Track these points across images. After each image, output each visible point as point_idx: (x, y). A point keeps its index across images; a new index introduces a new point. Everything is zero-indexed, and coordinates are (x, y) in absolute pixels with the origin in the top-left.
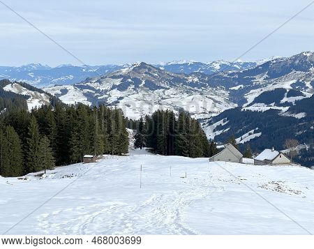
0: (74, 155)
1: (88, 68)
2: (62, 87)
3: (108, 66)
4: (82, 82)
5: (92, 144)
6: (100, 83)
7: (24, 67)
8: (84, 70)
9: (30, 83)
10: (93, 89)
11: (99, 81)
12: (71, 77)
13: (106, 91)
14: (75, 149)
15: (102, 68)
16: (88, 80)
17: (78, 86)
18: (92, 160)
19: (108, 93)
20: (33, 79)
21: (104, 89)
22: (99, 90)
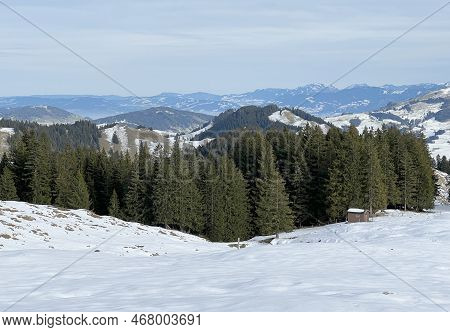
0: (333, 208)
1: (391, 88)
2: (353, 116)
3: (422, 85)
4: (381, 109)
5: (364, 190)
6: (409, 109)
7: (300, 88)
8: (385, 92)
9: (308, 111)
10: (397, 118)
11: (407, 108)
12: (366, 102)
13: (418, 121)
14: (335, 198)
15: (413, 89)
16: (390, 106)
17: (376, 115)
18: (360, 218)
19: (420, 125)
20: (313, 106)
21: (415, 118)
22: (407, 120)
